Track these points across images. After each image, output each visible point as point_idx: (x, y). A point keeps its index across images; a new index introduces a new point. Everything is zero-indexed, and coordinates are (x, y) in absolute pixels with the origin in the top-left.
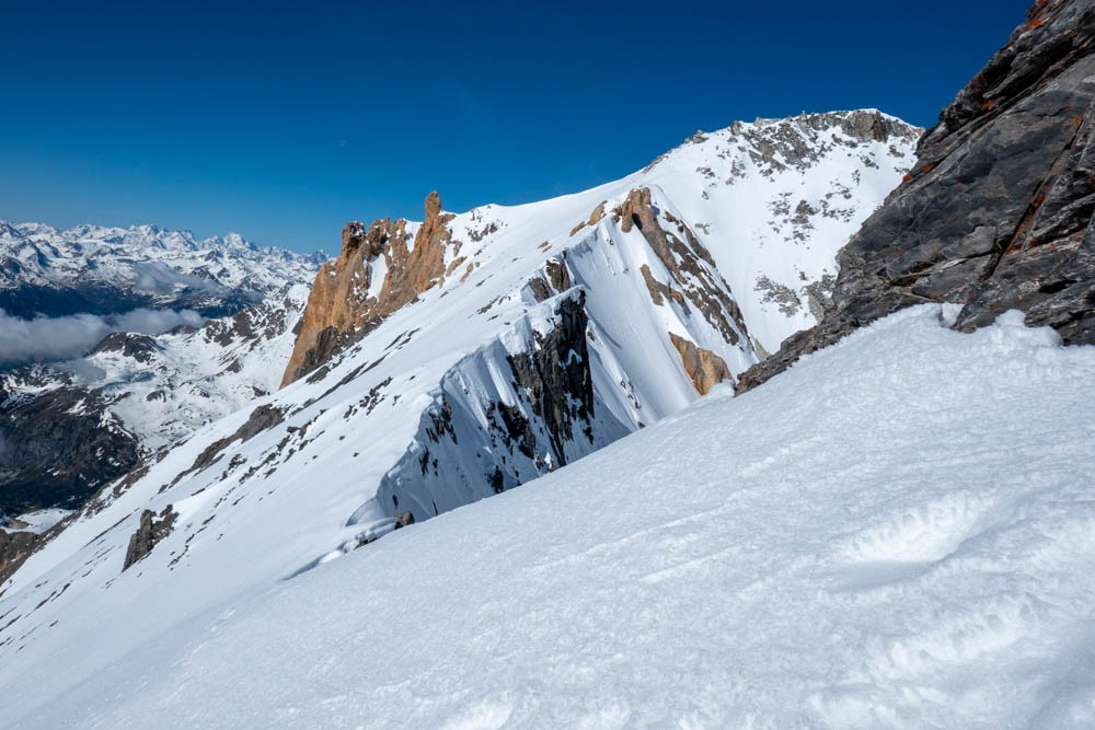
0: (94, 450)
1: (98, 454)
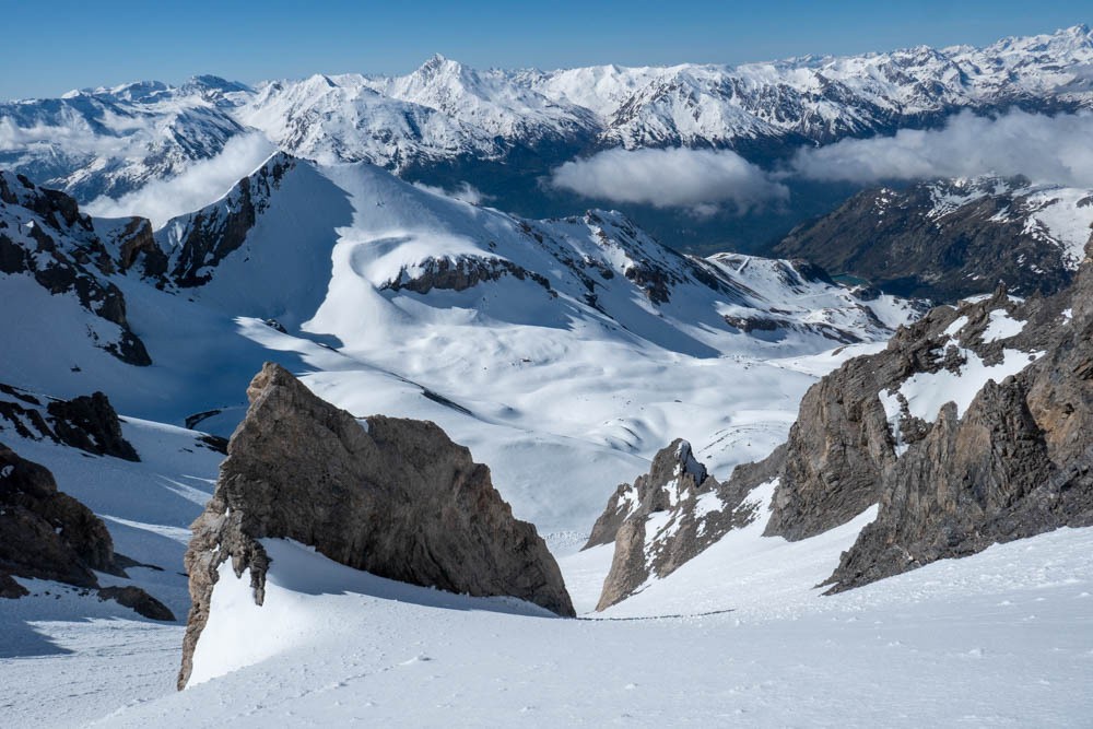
0: (1016, 256)
1: (1020, 261)
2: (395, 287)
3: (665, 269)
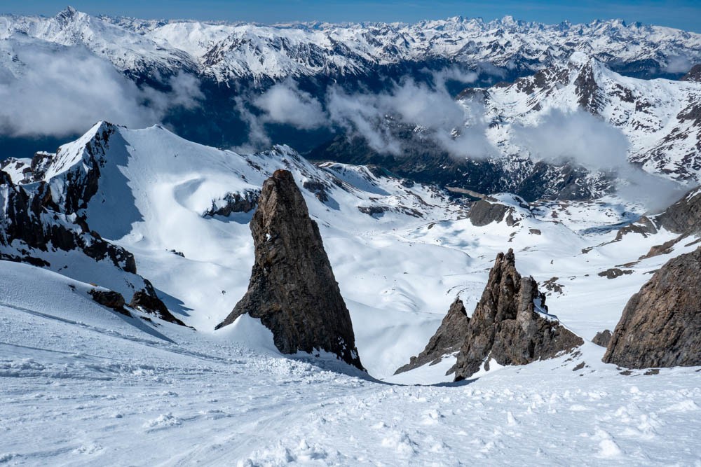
2: (210, 214)
3: (321, 181)
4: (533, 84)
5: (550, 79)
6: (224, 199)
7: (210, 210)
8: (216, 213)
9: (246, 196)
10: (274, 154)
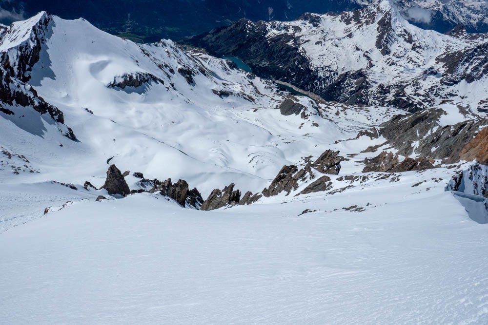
0: (295, 61)
1: (296, 63)
2: (113, 86)
3: (190, 68)
4: (351, 18)
5: (363, 16)
6: (122, 77)
7: (112, 83)
8: (116, 85)
9: (137, 77)
10: (161, 45)
